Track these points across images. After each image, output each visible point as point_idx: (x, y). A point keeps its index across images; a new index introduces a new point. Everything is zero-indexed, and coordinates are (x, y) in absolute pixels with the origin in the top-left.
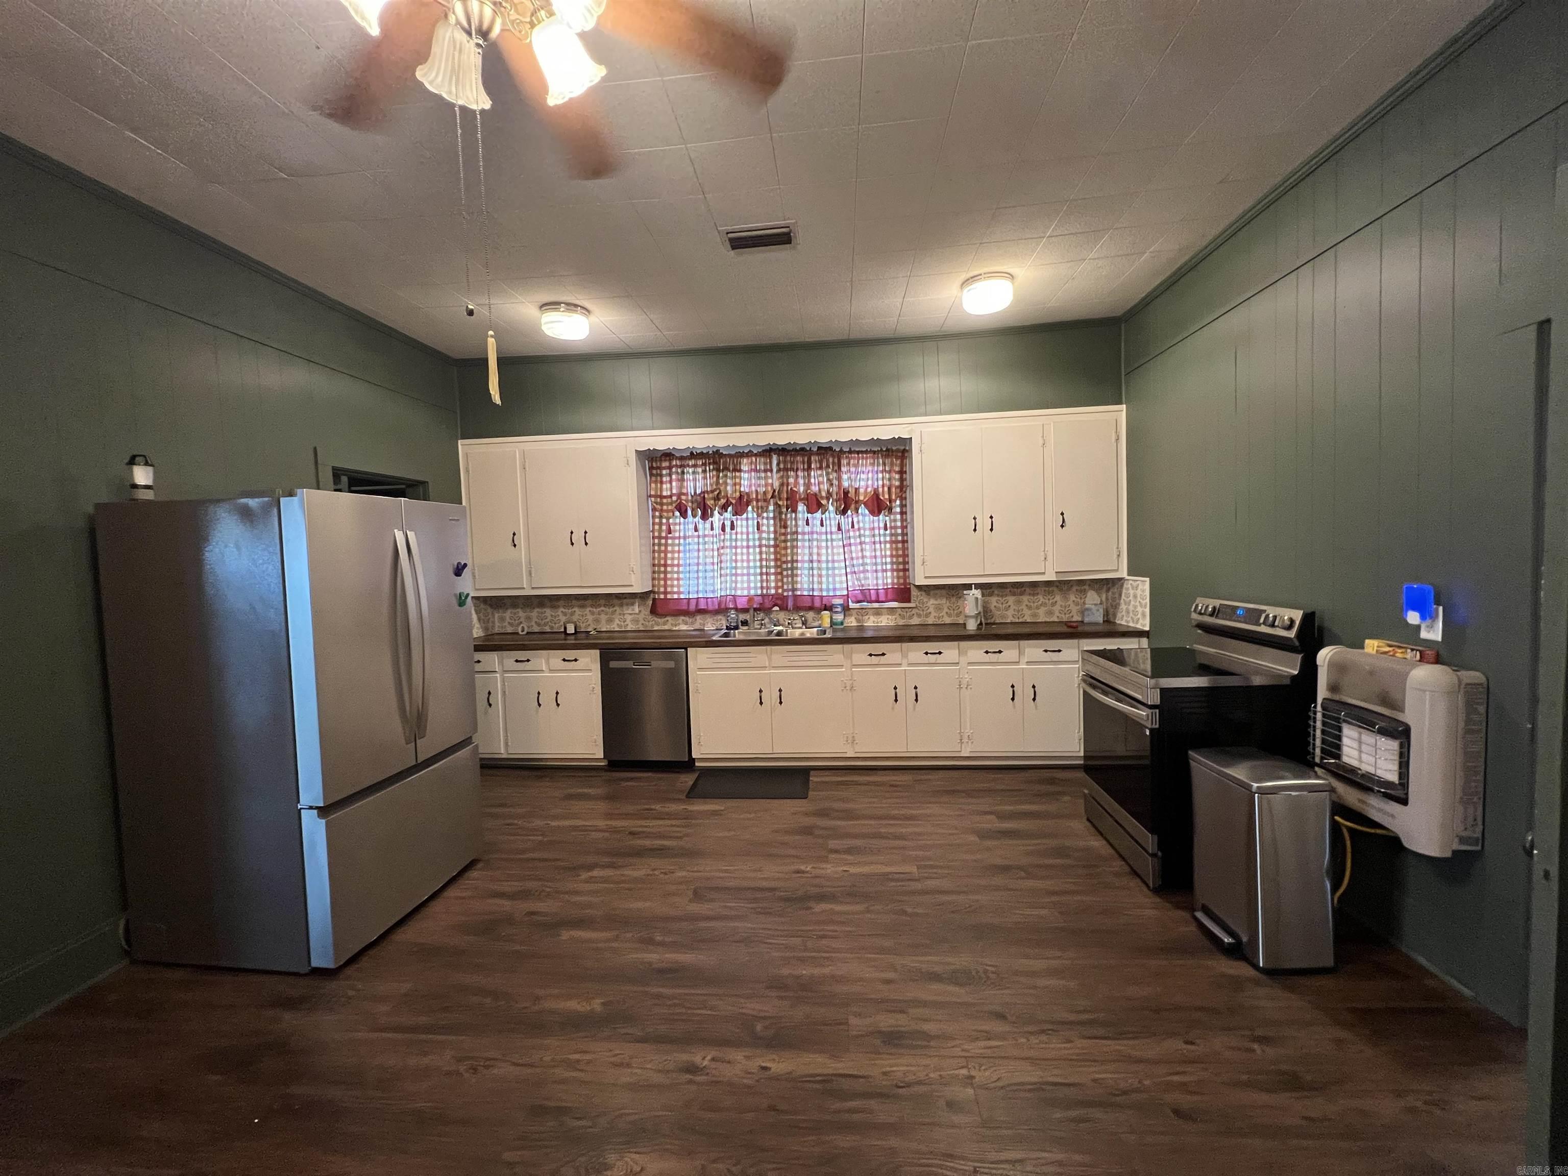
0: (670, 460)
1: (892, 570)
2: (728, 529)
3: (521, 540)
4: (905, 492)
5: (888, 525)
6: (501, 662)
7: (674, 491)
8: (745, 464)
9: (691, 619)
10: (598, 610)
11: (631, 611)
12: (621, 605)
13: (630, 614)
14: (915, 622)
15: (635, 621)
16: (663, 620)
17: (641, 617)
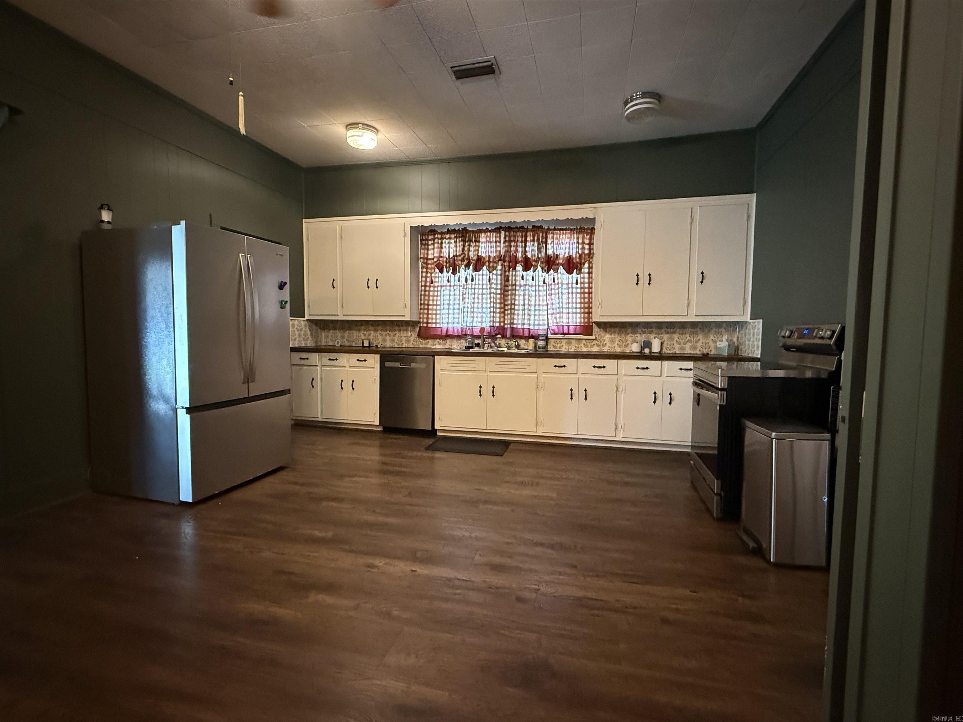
0: (434, 235)
1: (580, 313)
2: (469, 281)
3: (338, 284)
4: (592, 258)
5: (579, 282)
6: (320, 360)
7: (436, 255)
8: (483, 237)
9: (443, 342)
10: (385, 333)
11: (405, 335)
12: (400, 331)
13: (405, 336)
14: (595, 349)
15: (408, 341)
16: (425, 341)
17: (412, 339)
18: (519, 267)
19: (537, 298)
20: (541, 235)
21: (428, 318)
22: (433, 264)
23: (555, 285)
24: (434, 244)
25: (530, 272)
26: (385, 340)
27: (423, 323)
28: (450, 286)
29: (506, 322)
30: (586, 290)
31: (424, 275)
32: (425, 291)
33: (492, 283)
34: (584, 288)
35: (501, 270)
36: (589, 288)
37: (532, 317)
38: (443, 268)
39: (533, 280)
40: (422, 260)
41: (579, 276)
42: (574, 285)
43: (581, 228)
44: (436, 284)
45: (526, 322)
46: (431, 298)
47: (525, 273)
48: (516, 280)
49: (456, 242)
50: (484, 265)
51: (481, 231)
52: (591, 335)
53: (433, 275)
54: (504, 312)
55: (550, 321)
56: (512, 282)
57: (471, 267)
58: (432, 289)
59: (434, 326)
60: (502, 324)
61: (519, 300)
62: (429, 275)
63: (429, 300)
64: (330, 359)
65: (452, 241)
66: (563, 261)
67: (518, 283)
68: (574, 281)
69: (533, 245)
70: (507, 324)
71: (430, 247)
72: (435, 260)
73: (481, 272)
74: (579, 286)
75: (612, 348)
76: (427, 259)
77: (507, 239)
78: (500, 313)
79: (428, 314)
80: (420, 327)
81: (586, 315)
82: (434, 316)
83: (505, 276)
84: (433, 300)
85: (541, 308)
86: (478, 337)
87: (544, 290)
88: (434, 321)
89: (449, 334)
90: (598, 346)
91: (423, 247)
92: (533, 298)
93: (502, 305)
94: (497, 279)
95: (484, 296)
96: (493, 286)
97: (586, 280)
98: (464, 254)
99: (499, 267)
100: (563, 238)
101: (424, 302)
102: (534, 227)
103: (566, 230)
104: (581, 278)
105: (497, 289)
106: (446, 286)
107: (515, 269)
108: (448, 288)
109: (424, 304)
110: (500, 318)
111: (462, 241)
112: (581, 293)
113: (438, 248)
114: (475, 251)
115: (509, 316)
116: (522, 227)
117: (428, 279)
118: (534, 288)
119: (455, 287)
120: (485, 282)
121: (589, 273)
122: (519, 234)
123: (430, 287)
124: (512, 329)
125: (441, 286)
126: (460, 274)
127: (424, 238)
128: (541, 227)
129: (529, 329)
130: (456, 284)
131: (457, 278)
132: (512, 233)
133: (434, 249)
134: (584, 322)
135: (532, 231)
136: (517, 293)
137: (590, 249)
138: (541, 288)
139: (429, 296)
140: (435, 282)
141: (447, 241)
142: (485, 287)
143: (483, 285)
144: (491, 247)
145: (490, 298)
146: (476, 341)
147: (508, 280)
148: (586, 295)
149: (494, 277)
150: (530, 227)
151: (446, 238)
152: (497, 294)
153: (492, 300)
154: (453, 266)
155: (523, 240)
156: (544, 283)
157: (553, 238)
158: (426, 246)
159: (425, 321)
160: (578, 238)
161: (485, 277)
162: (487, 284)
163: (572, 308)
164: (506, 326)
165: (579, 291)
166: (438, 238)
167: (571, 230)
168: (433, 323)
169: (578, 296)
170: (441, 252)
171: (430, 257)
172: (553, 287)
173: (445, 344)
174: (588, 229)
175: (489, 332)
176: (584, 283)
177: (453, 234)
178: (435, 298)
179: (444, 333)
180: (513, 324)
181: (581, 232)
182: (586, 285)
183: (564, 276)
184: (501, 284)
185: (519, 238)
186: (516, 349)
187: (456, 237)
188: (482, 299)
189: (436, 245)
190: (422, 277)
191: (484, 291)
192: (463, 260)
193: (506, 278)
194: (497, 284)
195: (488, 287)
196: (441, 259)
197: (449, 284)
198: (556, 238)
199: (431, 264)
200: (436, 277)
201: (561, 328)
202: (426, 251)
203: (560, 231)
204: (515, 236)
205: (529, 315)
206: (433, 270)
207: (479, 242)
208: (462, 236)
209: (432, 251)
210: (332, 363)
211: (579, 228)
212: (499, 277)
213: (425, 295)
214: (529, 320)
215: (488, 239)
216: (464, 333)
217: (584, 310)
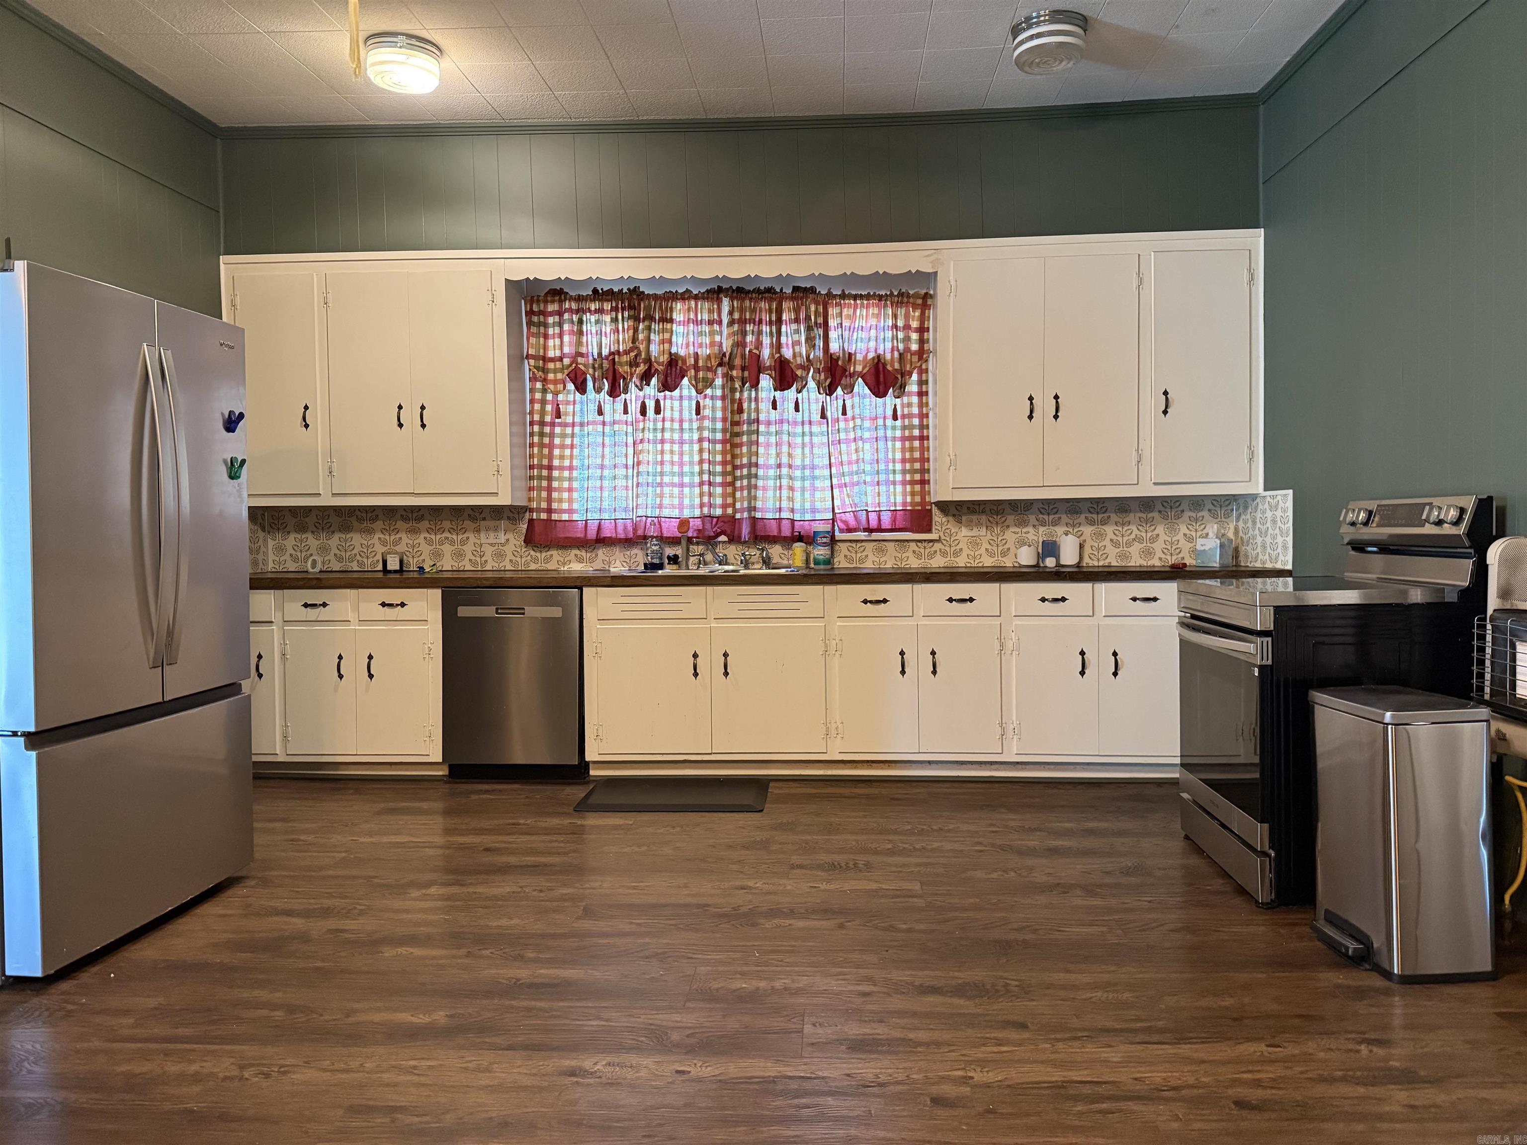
0: (561, 302)
1: (904, 483)
2: (651, 412)
3: (316, 417)
4: (926, 361)
5: (899, 413)
6: (281, 608)
7: (566, 350)
8: (679, 312)
9: (589, 555)
10: (438, 537)
11: (492, 540)
12: (478, 531)
13: (491, 544)
14: (937, 563)
15: (500, 555)
16: (544, 554)
17: (509, 549)
18: (766, 382)
19: (807, 450)
20: (813, 308)
21: (549, 500)
22: (562, 370)
23: (846, 420)
24: (560, 325)
25: (791, 394)
26: (437, 555)
27: (539, 510)
28: (604, 423)
29: (738, 505)
30: (916, 432)
31: (538, 396)
32: (542, 434)
33: (704, 418)
34: (911, 427)
35: (723, 387)
36: (923, 427)
37: (797, 495)
38: (585, 381)
39: (797, 409)
40: (532, 362)
41: (898, 401)
42: (889, 422)
43: (901, 294)
44: (569, 419)
45: (785, 504)
46: (557, 452)
47: (778, 394)
48: (757, 410)
49: (615, 320)
50: (683, 377)
51: (673, 297)
52: (929, 530)
53: (561, 397)
54: (732, 484)
55: (837, 503)
56: (749, 414)
57: (654, 381)
58: (558, 430)
59: (565, 517)
60: (730, 511)
61: (767, 456)
62: (549, 397)
63: (551, 457)
64: (306, 605)
65: (607, 318)
66: (863, 369)
67: (762, 417)
68: (889, 413)
69: (797, 331)
70: (742, 510)
71: (551, 331)
72: (566, 361)
73: (676, 393)
74: (899, 423)
75: (975, 558)
76: (545, 359)
77: (736, 316)
78: (724, 485)
79: (550, 489)
80: (531, 521)
81: (918, 488)
82: (565, 495)
83: (733, 401)
84: (562, 457)
85: (817, 472)
86: (674, 541)
87: (822, 434)
88: (565, 506)
89: (603, 535)
90: (944, 554)
91: (534, 329)
92: (798, 451)
93: (729, 468)
94: (714, 409)
95: (686, 447)
96: (706, 423)
97: (915, 410)
98: (637, 348)
99: (719, 382)
100: (861, 315)
101: (540, 460)
102: (796, 289)
103: (868, 297)
104: (903, 406)
105: (714, 430)
106: (594, 423)
107: (755, 385)
108: (600, 428)
109: (541, 467)
110: (724, 496)
111: (629, 317)
112: (903, 439)
113: (571, 332)
114: (663, 342)
115: (745, 493)
116: (770, 290)
117: (549, 408)
118: (799, 429)
119: (616, 427)
120: (686, 415)
121: (921, 394)
122: (763, 305)
123: (553, 424)
124: (754, 521)
125: (582, 425)
126: (628, 396)
127: (535, 308)
128: (812, 290)
129: (793, 521)
130: (617, 417)
131: (620, 407)
132: (747, 303)
133: (561, 336)
134: (912, 504)
135: (792, 298)
136: (762, 439)
137: (922, 342)
138: (815, 429)
139: (551, 446)
140: (566, 414)
141: (593, 318)
142: (686, 425)
143: (681, 421)
144: (701, 334)
145: (701, 451)
146: (669, 551)
147: (740, 411)
148: (917, 444)
149: (708, 402)
150: (788, 290)
151: (590, 311)
152: (713, 442)
153: (706, 456)
154: (611, 378)
155: (774, 318)
156: (823, 416)
157: (840, 315)
158: (542, 329)
159: (544, 505)
160: (895, 316)
161: (686, 403)
162: (691, 421)
163: (887, 471)
164: (738, 516)
165: (898, 433)
166: (570, 310)
167: (880, 298)
168: (564, 511)
169: (898, 445)
170: (579, 343)
171: (551, 354)
172: (842, 425)
173: (591, 560)
174: (916, 296)
175: (699, 530)
176: (910, 416)
177: (608, 300)
178: (567, 452)
179: (592, 534)
180: (755, 509)
181: (902, 303)
182: (916, 421)
183: (867, 401)
184: (724, 420)
185: (763, 314)
186: (764, 567)
187: (615, 309)
188: (681, 454)
189: (566, 327)
190: (532, 401)
191: (686, 436)
192: (634, 364)
193: (736, 405)
194: (714, 420)
195: (695, 425)
196: (580, 360)
197: (601, 418)
198: (849, 317)
199: (555, 371)
200: (567, 403)
201: (864, 517)
202: (542, 340)
203: (855, 300)
204: (753, 311)
205: (791, 489)
206: (560, 387)
207: (671, 321)
208: (631, 307)
209: (557, 341)
210: (312, 613)
211: (896, 293)
212: (719, 403)
213: (542, 445)
214: (791, 499)
215: (692, 316)
216: (640, 532)
217: (912, 477)
